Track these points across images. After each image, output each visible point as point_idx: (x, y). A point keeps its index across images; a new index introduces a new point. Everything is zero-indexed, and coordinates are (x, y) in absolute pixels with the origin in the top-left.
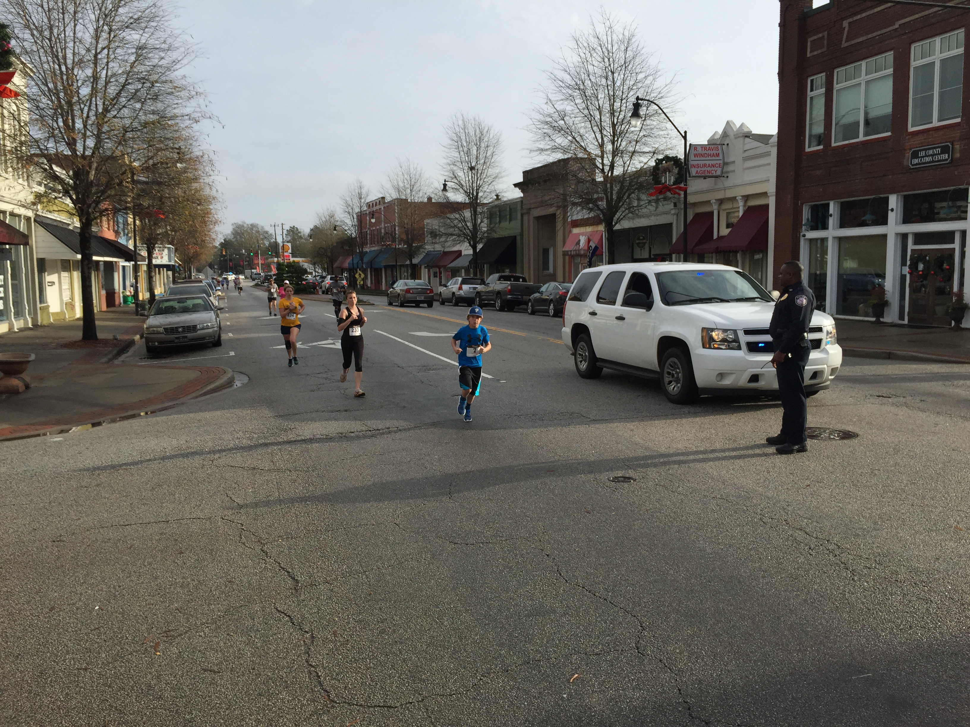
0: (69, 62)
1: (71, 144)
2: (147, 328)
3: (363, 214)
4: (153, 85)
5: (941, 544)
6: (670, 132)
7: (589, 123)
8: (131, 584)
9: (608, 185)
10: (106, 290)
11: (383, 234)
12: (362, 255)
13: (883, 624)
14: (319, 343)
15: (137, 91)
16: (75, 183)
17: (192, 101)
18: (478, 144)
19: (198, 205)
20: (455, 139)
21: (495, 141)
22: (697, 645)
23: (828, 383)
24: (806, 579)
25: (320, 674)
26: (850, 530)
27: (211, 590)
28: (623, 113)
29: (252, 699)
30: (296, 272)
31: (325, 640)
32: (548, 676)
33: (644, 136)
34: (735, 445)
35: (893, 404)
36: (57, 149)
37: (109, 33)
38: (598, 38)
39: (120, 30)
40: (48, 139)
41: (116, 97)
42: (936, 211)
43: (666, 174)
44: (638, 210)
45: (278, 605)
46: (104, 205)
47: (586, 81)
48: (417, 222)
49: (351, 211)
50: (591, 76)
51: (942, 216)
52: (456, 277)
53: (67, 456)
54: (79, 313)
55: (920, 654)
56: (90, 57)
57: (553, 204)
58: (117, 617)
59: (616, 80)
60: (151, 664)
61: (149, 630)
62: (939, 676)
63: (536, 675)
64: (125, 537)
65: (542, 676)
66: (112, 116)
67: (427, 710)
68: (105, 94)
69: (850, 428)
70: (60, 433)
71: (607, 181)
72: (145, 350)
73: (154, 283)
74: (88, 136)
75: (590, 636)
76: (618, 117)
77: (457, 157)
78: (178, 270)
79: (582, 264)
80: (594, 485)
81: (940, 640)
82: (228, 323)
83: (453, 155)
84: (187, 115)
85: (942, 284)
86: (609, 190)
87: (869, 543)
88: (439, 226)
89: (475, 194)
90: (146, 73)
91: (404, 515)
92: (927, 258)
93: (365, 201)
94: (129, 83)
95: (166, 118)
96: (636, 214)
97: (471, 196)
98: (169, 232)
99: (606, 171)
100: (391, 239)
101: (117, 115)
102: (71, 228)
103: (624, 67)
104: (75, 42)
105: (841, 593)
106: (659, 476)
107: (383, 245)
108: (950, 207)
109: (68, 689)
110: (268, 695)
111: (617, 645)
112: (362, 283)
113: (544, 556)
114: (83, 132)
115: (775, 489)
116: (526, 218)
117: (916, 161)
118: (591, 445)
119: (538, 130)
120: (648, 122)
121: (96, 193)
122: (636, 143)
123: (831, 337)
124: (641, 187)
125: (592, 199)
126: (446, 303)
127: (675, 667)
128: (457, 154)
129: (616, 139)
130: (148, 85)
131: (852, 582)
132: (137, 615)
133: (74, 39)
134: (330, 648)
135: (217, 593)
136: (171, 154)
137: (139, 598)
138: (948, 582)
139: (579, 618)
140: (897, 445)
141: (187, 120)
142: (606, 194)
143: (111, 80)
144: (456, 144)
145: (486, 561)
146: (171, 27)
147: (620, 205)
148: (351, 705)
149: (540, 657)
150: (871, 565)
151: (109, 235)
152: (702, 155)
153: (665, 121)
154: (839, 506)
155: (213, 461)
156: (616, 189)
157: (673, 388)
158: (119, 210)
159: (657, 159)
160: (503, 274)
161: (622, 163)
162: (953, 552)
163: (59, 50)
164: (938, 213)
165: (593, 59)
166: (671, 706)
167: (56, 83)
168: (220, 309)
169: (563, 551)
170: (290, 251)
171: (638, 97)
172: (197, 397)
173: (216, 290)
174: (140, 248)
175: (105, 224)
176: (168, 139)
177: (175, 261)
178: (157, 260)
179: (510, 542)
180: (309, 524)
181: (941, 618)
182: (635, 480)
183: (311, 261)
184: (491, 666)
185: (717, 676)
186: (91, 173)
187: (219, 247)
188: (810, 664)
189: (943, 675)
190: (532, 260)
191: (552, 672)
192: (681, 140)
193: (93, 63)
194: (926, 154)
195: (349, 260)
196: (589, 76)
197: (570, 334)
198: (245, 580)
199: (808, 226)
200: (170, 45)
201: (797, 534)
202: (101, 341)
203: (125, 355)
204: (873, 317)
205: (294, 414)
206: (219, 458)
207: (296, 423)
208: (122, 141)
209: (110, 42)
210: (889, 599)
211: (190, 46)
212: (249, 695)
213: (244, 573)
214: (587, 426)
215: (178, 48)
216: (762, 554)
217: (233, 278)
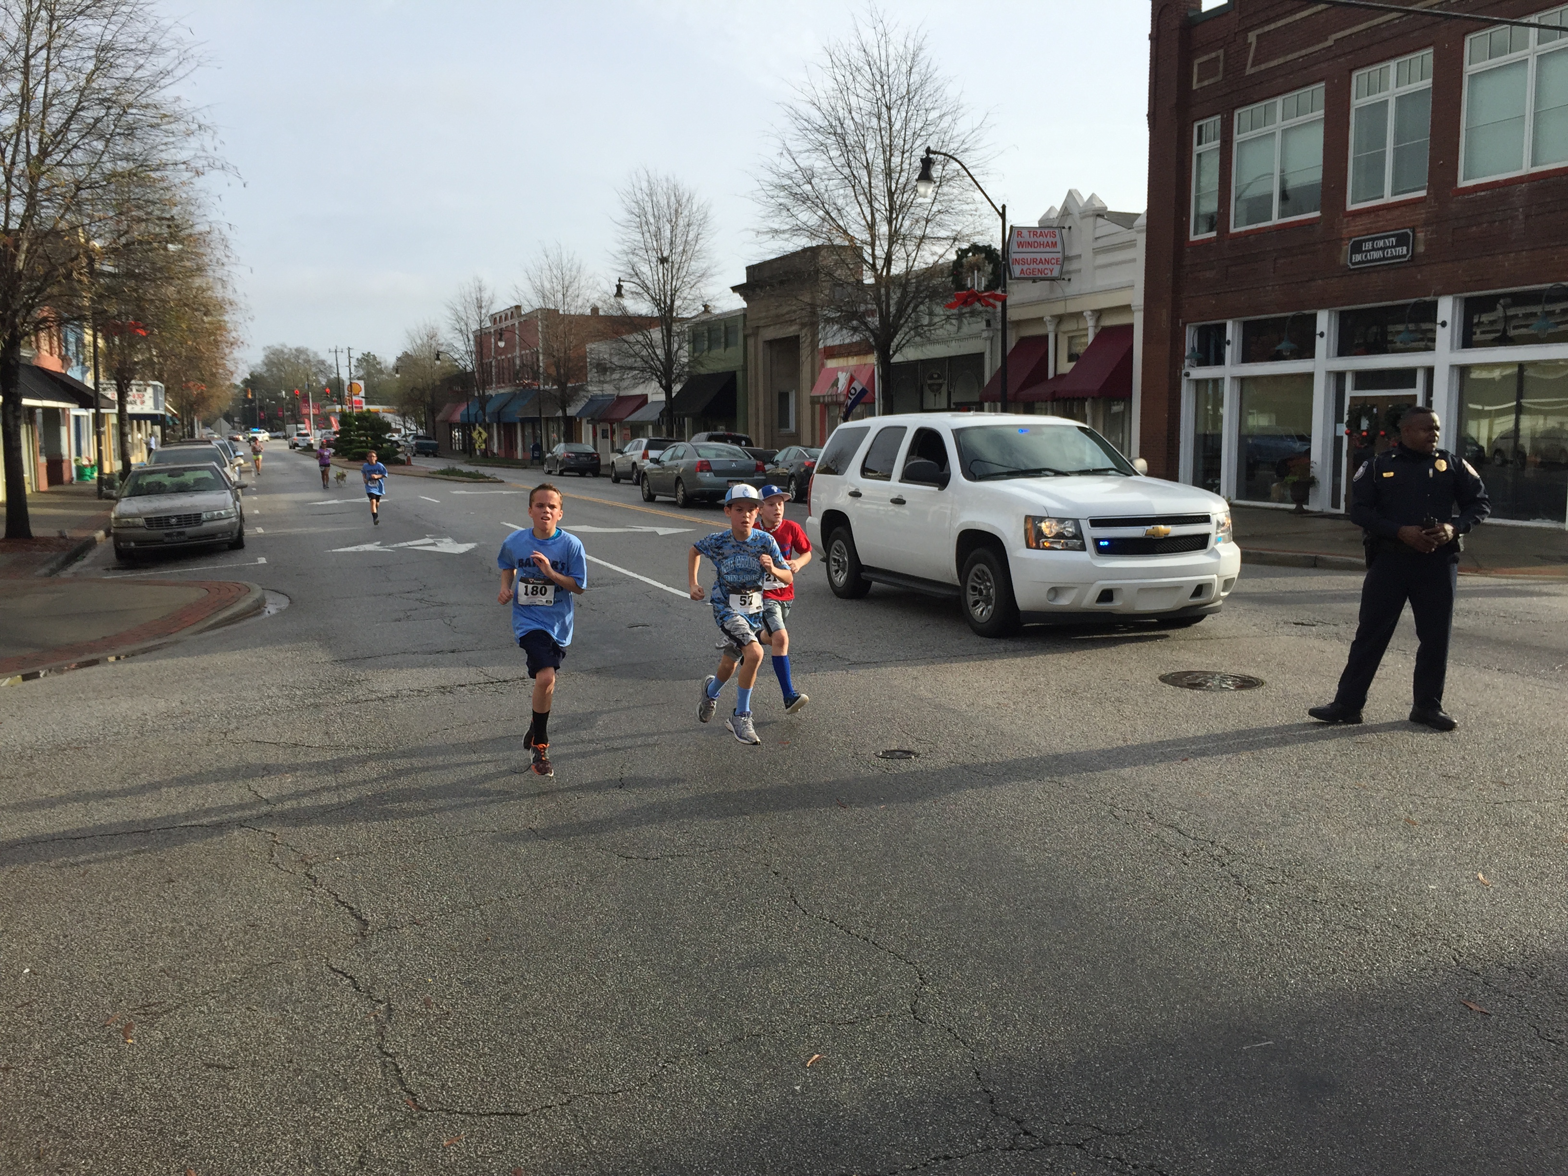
2: (116, 518)
3: (485, 334)
4: (125, 112)
5: (1383, 845)
6: (979, 206)
7: (851, 189)
8: (85, 932)
9: (883, 291)
10: (46, 456)
11: (518, 367)
12: (484, 400)
13: (1292, 966)
14: (410, 543)
15: (98, 120)
17: (191, 139)
18: (674, 220)
19: (205, 314)
20: (636, 211)
21: (701, 217)
22: (1007, 1004)
23: (1220, 603)
24: (1177, 902)
25: (400, 1067)
26: (1247, 826)
27: (220, 940)
28: (905, 175)
29: (287, 1109)
30: (372, 428)
31: (411, 1014)
32: (772, 1059)
33: (939, 211)
35: (1318, 636)
37: (50, 23)
38: (864, 50)
39: (69, 18)
41: (62, 131)
42: (1390, 338)
43: (973, 274)
44: (930, 330)
45: (332, 961)
46: (44, 312)
47: (846, 121)
48: (574, 347)
49: (464, 328)
50: (854, 113)
51: (1397, 344)
52: (639, 437)
55: (1348, 1010)
56: (17, 61)
57: (795, 320)
58: (60, 985)
59: (893, 120)
60: (118, 1058)
61: (114, 1006)
62: (1375, 1043)
63: (752, 1057)
64: (75, 856)
65: (762, 1059)
66: (55, 162)
67: (576, 1116)
68: (42, 127)
69: (1251, 672)
71: (881, 283)
72: (113, 554)
73: (129, 445)
74: (14, 196)
75: (840, 996)
76: (898, 181)
77: (639, 242)
78: (171, 423)
79: (839, 415)
80: (852, 763)
81: (1378, 989)
82: (257, 512)
83: (632, 237)
84: (184, 163)
86: (884, 298)
87: (1274, 846)
88: (611, 354)
89: (669, 302)
90: (113, 91)
91: (545, 816)
92: (1375, 410)
93: (488, 312)
94: (83, 108)
95: (147, 166)
96: (927, 337)
97: (662, 306)
98: (156, 360)
99: (878, 267)
100: (531, 374)
101: (64, 162)
103: (906, 100)
105: (1229, 922)
106: (956, 749)
107: (518, 385)
108: (1409, 332)
110: (315, 1102)
111: (883, 1008)
112: (483, 446)
113: (770, 874)
115: (1135, 766)
116: (751, 342)
117: (1358, 258)
118: (850, 702)
119: (769, 199)
120: (945, 189)
121: (28, 292)
122: (927, 223)
123: (1223, 532)
124: (934, 294)
125: (856, 312)
126: (622, 481)
127: (972, 1039)
128: (639, 237)
129: (894, 216)
130: (116, 110)
131: (1247, 904)
132: (94, 982)
134: (417, 1025)
135: (231, 944)
136: (158, 228)
137: (97, 954)
138: (1393, 902)
139: (823, 967)
141: (182, 170)
142: (879, 305)
143: (53, 102)
144: (638, 219)
145: (677, 884)
146: (155, 13)
147: (902, 322)
148: (451, 1114)
149: (760, 1029)
150: (1277, 878)
151: (51, 363)
152: (1029, 244)
153: (971, 189)
154: (1231, 791)
155: (225, 734)
156: (895, 297)
157: (981, 612)
158: (67, 321)
159: (959, 249)
160: (714, 433)
161: (905, 256)
162: (1401, 857)
164: (1393, 342)
165: (858, 85)
166: (963, 1098)
168: (242, 487)
169: (800, 867)
170: (362, 394)
171: (929, 148)
172: (201, 631)
173: (236, 457)
174: (105, 386)
175: (45, 345)
176: (151, 202)
177: (166, 408)
178: (134, 406)
179: (716, 853)
180: (387, 832)
181: (1380, 956)
182: (917, 756)
183: (398, 411)
184: (681, 1045)
185: (1035, 1050)
186: (19, 257)
187: (242, 386)
188: (1179, 1028)
189: (1381, 1041)
190: (761, 408)
191: (778, 1052)
192: (996, 219)
193: (22, 72)
194: (1373, 246)
195: (463, 408)
196: (850, 113)
197: (819, 528)
198: (278, 922)
199: (1193, 360)
200: (154, 45)
201: (1165, 834)
202: (38, 540)
203: (78, 564)
204: (1292, 503)
205: (365, 658)
206: (238, 728)
207: (369, 672)
208: (74, 204)
209: (52, 37)
210: (1303, 929)
211: (187, 46)
212: (284, 1102)
213: (277, 911)
214: (845, 672)
215: (164, 50)
216: (1111, 864)
217: (267, 438)
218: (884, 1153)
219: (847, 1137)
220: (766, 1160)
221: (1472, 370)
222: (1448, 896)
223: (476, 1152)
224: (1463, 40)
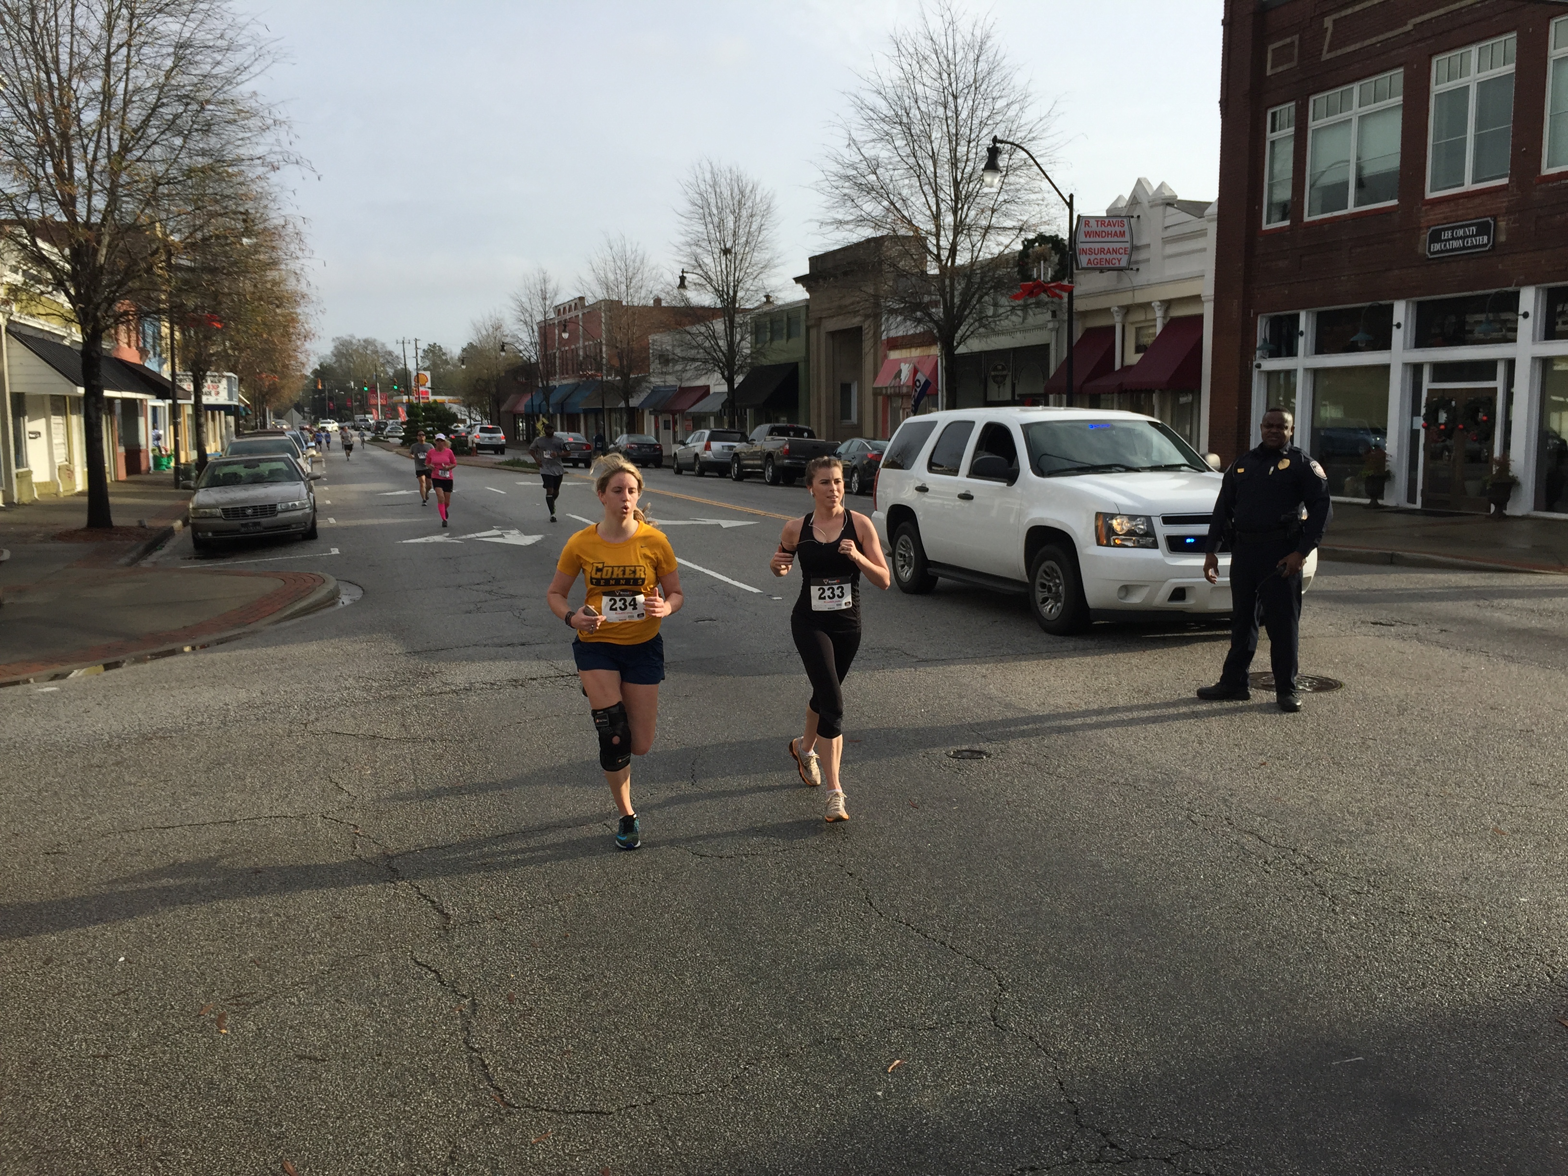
0: (64, 68)
1: (68, 204)
2: (193, 508)
3: (550, 325)
4: (203, 108)
5: (1471, 856)
6: (1046, 195)
7: (916, 179)
8: (177, 921)
9: (947, 282)
10: (125, 446)
11: (581, 358)
12: (548, 391)
13: (1381, 979)
14: (478, 535)
15: (177, 116)
16: (73, 268)
17: (267, 134)
18: (737, 211)
19: (278, 307)
20: (699, 202)
21: (765, 207)
22: (1088, 1013)
24: (1259, 911)
25: (487, 1062)
26: (1329, 833)
27: (307, 931)
28: (971, 164)
29: (378, 1102)
30: (439, 418)
31: (495, 1009)
32: (853, 1063)
33: (1005, 201)
34: (1149, 700)
35: (1397, 636)
36: (43, 213)
37: (131, 21)
38: (932, 39)
39: (148, 16)
40: (28, 196)
41: (142, 127)
42: (1467, 328)
43: (1039, 263)
44: (995, 322)
45: (417, 954)
46: (122, 306)
47: (913, 111)
48: (637, 338)
49: (528, 319)
50: (920, 102)
51: (1477, 335)
52: (700, 428)
53: (67, 716)
54: (81, 483)
55: (1439, 1026)
56: (98, 59)
57: (858, 311)
58: (155, 974)
59: (960, 109)
60: (212, 1048)
61: (208, 995)
62: (1469, 1061)
63: (833, 1061)
64: (165, 846)
65: (843, 1063)
66: (135, 158)
67: (660, 1116)
68: (123, 123)
69: (1329, 673)
70: (52, 679)
71: (945, 274)
72: (191, 544)
73: (204, 435)
74: (96, 192)
75: (919, 1001)
76: (963, 171)
77: (702, 233)
78: (244, 414)
79: (904, 409)
80: (923, 763)
81: (1470, 1005)
82: (328, 502)
83: (695, 229)
84: (259, 158)
85: (1477, 446)
86: (948, 289)
87: (1358, 855)
88: (674, 346)
89: (731, 293)
90: (191, 88)
92: (1453, 403)
93: (552, 303)
94: (163, 105)
95: (224, 161)
96: (992, 328)
97: (725, 297)
98: (230, 351)
99: (943, 258)
100: (594, 366)
101: (144, 157)
102: (67, 343)
103: (973, 88)
104: (73, 36)
105: (1314, 933)
106: (1028, 749)
107: (581, 376)
108: (1489, 322)
109: (79, 1088)
110: (405, 1096)
111: (962, 1014)
113: (844, 875)
114: (87, 183)
115: (1211, 769)
116: (813, 333)
117: (1437, 247)
118: (919, 700)
119: (834, 190)
120: (1011, 179)
121: (108, 286)
122: (993, 213)
124: (999, 285)
125: (921, 303)
126: (684, 472)
127: (1054, 1048)
128: (702, 228)
129: (960, 206)
130: (195, 107)
131: (1332, 914)
132: (187, 971)
133: (72, 29)
134: (502, 1020)
135: (318, 936)
136: (233, 222)
137: (189, 943)
138: (1483, 915)
139: (901, 971)
140: (1403, 701)
141: (258, 165)
142: (943, 295)
143: (134, 99)
144: (701, 211)
145: (752, 883)
146: (232, 11)
147: (966, 313)
148: (537, 1111)
149: (840, 1033)
150: (1362, 888)
151: (130, 355)
152: (1096, 234)
153: (1038, 178)
154: (1312, 797)
155: (306, 725)
156: (959, 287)
157: (1050, 609)
158: (147, 314)
159: (1026, 239)
160: (776, 425)
161: (970, 246)
162: (1490, 868)
163: (48, 48)
164: (1471, 332)
165: (924, 74)
166: (1047, 1108)
167: (42, 104)
168: (314, 478)
169: (875, 868)
170: (429, 384)
171: (995, 137)
172: (278, 622)
173: (308, 448)
174: (181, 377)
175: (123, 338)
176: (227, 196)
177: (239, 399)
178: (209, 397)
179: (790, 853)
180: (466, 826)
181: (1471, 970)
182: (989, 756)
183: (463, 401)
184: (762, 1047)
185: (1119, 1060)
186: (100, 252)
187: (312, 377)
188: (1266, 1041)
189: (1474, 1058)
190: (823, 403)
191: (859, 1056)
192: (1064, 209)
193: (103, 70)
194: (1452, 235)
195: (526, 399)
196: (916, 102)
197: (885, 523)
198: (362, 914)
199: (1265, 351)
200: (231, 42)
201: (1245, 840)
202: (119, 529)
203: (160, 553)
204: (1367, 498)
205: (438, 650)
206: (317, 719)
207: (441, 664)
208: (152, 200)
209: (132, 35)
210: (1390, 941)
211: (263, 43)
212: (373, 1096)
213: (361, 903)
214: (913, 670)
215: (243, 47)
216: (1190, 871)
217: (336, 428)
218: (968, 1163)
219: (931, 1145)
220: (850, 1166)
221: (1555, 362)
222: (1541, 909)
223: (563, 1150)
224: (1548, 25)
